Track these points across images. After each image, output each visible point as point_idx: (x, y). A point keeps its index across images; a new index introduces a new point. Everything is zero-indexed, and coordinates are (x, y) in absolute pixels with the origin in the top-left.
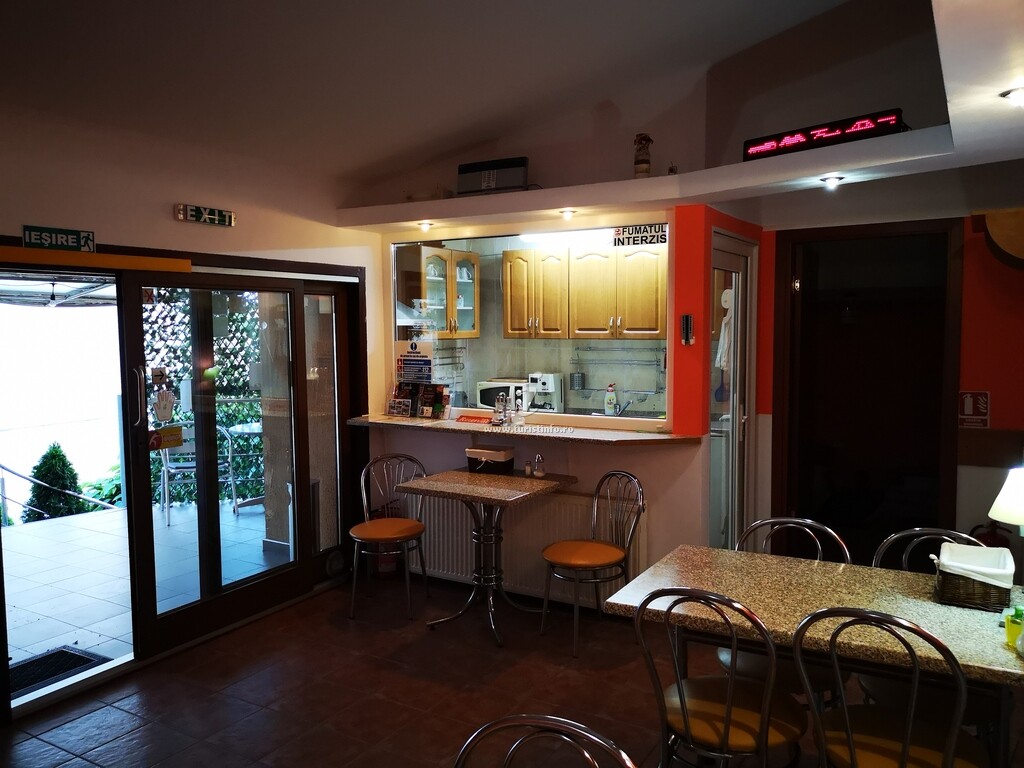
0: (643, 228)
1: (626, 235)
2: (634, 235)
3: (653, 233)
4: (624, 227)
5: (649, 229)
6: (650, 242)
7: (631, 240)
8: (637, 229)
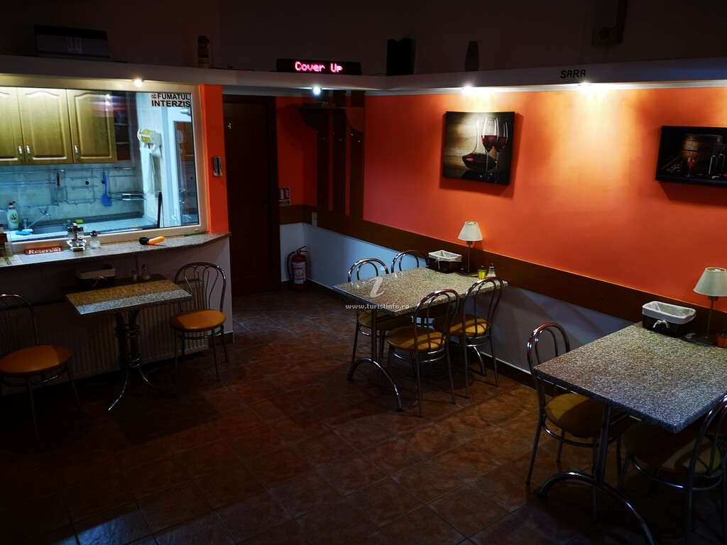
0: (173, 95)
1: (161, 99)
2: (167, 99)
3: (181, 100)
4: (159, 93)
5: (177, 96)
6: (179, 106)
7: (165, 103)
8: (169, 95)
